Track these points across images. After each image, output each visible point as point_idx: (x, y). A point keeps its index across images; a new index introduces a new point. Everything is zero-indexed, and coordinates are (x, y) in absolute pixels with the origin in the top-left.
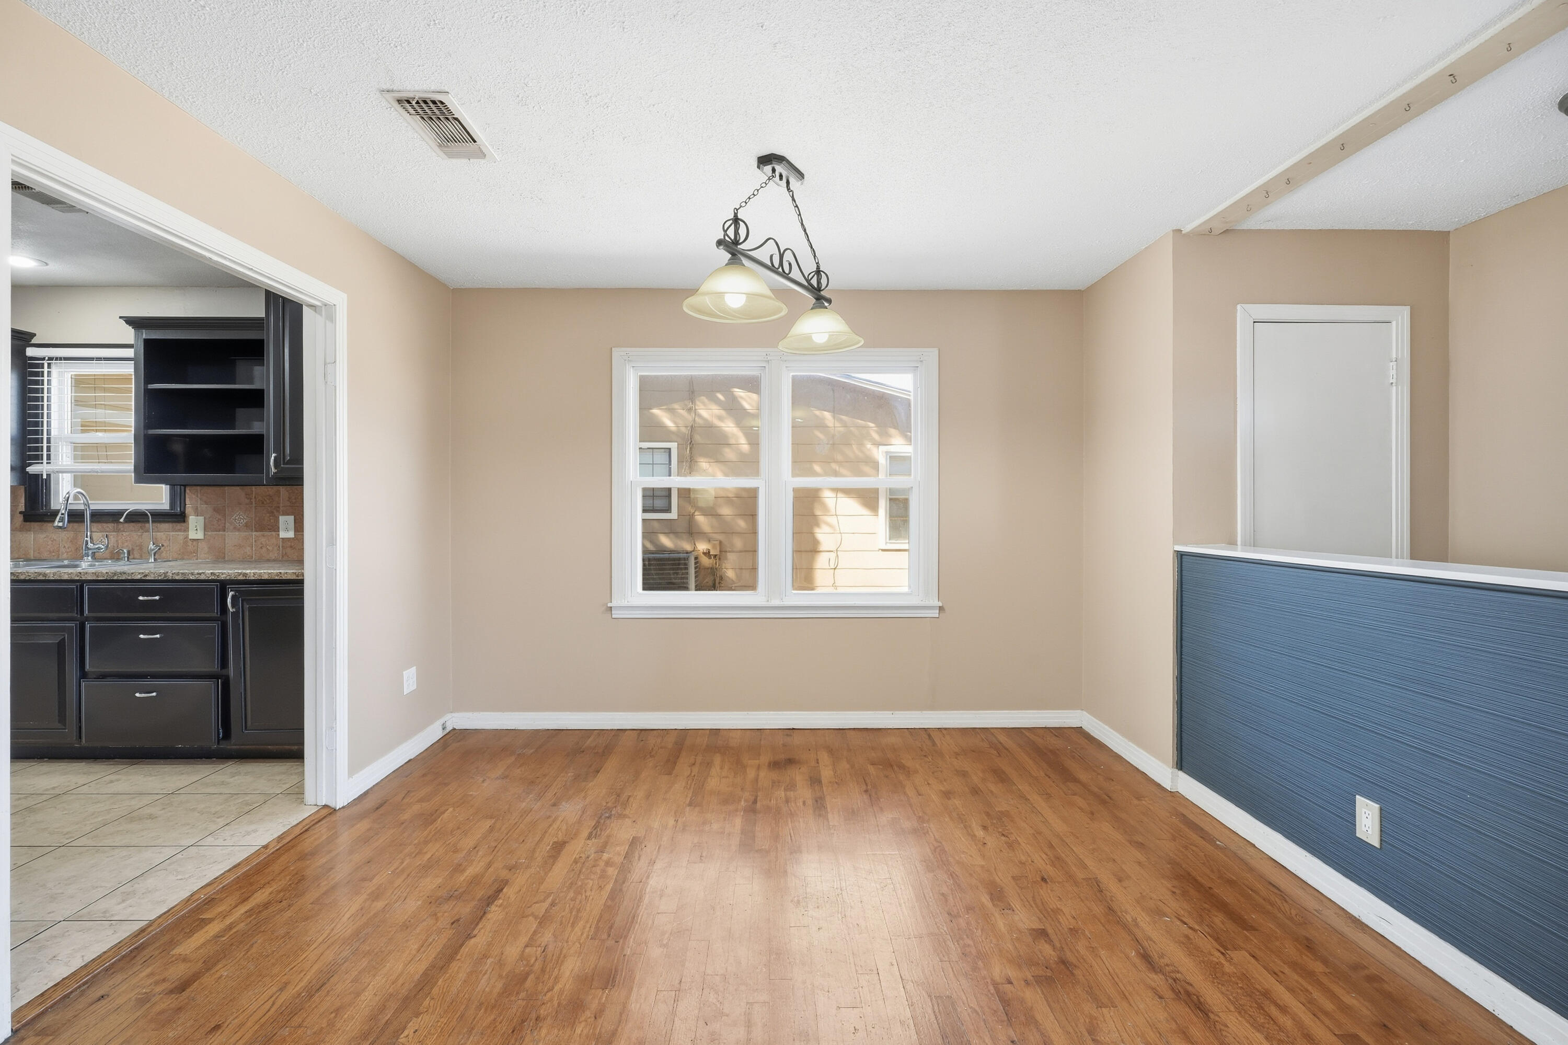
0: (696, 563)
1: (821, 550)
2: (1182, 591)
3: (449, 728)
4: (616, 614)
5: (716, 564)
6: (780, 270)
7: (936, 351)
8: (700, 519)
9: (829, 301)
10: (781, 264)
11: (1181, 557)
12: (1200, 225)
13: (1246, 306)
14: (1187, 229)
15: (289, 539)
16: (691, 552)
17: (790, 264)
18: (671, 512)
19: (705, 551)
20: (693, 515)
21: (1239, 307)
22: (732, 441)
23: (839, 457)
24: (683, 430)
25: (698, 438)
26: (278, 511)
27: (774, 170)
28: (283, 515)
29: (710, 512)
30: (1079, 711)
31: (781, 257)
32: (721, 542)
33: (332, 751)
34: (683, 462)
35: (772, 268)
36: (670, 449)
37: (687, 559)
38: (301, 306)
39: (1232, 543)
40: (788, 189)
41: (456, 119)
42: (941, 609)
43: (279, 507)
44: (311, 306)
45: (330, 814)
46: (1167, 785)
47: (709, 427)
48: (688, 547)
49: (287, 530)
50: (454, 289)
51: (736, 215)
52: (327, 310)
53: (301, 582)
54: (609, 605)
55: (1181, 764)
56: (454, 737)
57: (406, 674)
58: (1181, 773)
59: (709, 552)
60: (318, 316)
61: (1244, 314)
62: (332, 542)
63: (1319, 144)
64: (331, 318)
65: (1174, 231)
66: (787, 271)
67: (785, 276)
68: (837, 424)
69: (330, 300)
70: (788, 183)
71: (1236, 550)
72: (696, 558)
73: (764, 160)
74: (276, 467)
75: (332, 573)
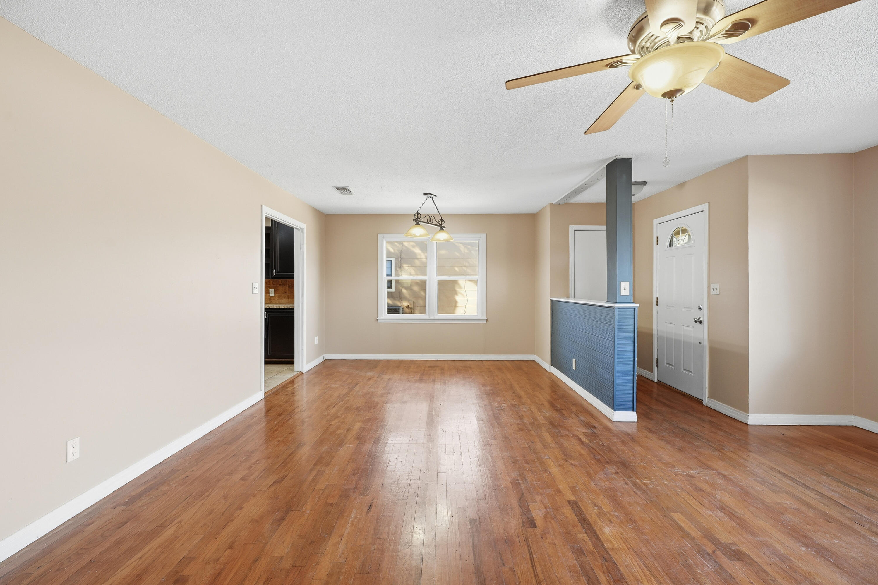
0: (403, 311)
1: (458, 305)
2: (552, 312)
3: (325, 359)
4: (379, 321)
5: (412, 312)
6: (430, 222)
7: (485, 234)
8: (404, 291)
9: (445, 227)
10: (430, 221)
11: (552, 301)
12: (557, 202)
13: (571, 226)
14: (554, 203)
15: (273, 297)
16: (401, 306)
17: (433, 220)
18: (391, 289)
19: (407, 306)
20: (401, 290)
21: (570, 226)
22: (419, 257)
23: (467, 264)
24: (397, 252)
25: (403, 256)
26: (269, 288)
27: (428, 196)
28: (271, 289)
29: (407, 288)
30: (534, 355)
31: (430, 219)
32: (414, 302)
33: (303, 356)
34: (397, 266)
35: (428, 223)
36: (391, 261)
37: (399, 309)
38: (294, 228)
39: (568, 297)
40: (432, 199)
41: (349, 190)
42: (487, 320)
43: (269, 286)
44: (296, 228)
45: (301, 374)
46: (548, 370)
47: (408, 251)
48: (399, 304)
49: (272, 294)
50: (326, 215)
51: (418, 212)
52: (301, 230)
53: (294, 309)
54: (377, 318)
55: (552, 364)
56: (325, 361)
57: (316, 338)
58: (552, 367)
59: (409, 306)
60: (299, 232)
61: (572, 228)
62: (302, 296)
63: (562, 197)
64: (302, 232)
65: (550, 203)
66: (432, 222)
67: (431, 224)
68: (465, 249)
69: (302, 227)
70: (432, 198)
71: (569, 300)
72: (403, 309)
73: (425, 194)
74: (275, 274)
75: (303, 305)
